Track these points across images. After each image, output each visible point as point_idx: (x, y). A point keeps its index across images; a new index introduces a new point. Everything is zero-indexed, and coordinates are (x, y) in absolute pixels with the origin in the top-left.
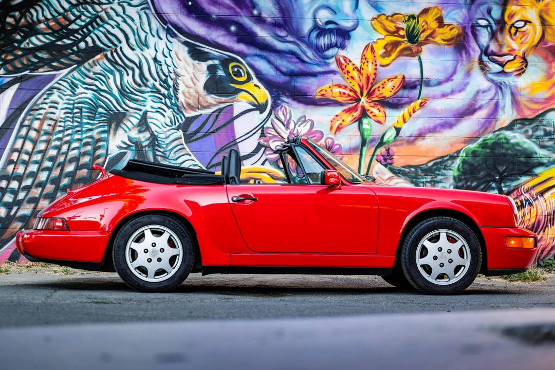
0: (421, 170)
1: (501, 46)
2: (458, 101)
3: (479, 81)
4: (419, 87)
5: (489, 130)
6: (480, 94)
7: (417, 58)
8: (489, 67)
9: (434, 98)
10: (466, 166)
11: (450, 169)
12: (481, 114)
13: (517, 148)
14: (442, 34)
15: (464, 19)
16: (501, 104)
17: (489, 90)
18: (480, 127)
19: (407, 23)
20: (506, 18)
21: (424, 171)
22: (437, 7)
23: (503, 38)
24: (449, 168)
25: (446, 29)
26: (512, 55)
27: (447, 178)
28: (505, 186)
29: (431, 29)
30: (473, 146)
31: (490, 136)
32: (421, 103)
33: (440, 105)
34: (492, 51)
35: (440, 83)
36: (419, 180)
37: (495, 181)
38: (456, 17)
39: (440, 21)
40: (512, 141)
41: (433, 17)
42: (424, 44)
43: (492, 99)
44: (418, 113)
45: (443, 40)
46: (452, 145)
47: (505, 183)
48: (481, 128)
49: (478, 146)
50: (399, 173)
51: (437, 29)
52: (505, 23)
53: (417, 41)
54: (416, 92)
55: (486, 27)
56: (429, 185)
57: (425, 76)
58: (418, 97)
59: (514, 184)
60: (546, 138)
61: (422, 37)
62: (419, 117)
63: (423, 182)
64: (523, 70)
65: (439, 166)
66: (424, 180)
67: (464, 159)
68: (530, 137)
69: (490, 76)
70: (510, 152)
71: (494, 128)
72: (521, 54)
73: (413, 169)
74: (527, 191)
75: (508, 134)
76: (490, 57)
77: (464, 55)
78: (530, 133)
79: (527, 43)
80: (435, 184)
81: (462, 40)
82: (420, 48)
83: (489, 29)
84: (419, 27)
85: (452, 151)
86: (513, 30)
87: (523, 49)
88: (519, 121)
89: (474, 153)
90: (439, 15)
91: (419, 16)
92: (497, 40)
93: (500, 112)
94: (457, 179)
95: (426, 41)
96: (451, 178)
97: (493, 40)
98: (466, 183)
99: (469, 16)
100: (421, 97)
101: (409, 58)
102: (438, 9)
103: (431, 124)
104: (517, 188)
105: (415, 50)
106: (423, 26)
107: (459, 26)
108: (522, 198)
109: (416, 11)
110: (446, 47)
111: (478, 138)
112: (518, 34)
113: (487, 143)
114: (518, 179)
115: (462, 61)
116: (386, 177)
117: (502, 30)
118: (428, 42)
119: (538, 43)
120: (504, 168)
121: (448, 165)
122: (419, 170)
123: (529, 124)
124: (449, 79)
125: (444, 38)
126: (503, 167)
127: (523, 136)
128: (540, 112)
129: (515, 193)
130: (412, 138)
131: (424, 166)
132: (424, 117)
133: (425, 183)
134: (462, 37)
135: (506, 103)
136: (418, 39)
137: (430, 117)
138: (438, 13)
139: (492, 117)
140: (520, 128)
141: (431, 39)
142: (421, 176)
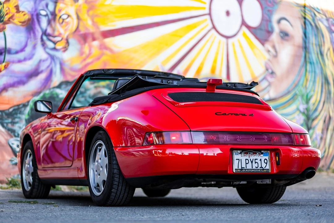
1: (54, 30)
2: (28, 66)
3: (40, 53)
4: (4, 54)
5: (47, 87)
6: (42, 64)
7: (2, 33)
8: (47, 44)
9: (13, 62)
10: (33, 112)
12: (42, 76)
14: (19, 17)
15: (32, 9)
16: (54, 70)
17: (47, 60)
18: (41, 85)
20: (57, 12)
21: (7, 114)
23: (55, 25)
24: (22, 113)
25: (21, 14)
26: (60, 37)
27: (21, 120)
29: (12, 13)
30: (37, 98)
31: (47, 92)
32: (5, 66)
33: (17, 67)
35: (17, 52)
36: (4, 121)
38: (27, 7)
39: (17, 7)
40: (61, 96)
41: (13, 5)
42: (7, 23)
43: (48, 67)
44: (3, 72)
45: (19, 22)
46: (25, 97)
51: (16, 14)
52: (56, 15)
53: (3, 21)
54: (2, 57)
55: (45, 16)
56: (10, 125)
57: (8, 46)
58: (3, 60)
61: (6, 18)
62: (3, 76)
64: (66, 49)
65: (16, 111)
66: (7, 121)
67: (32, 107)
69: (48, 50)
71: (50, 86)
72: (65, 37)
75: (58, 91)
76: (48, 37)
77: (32, 34)
80: (13, 124)
82: (4, 26)
83: (47, 17)
84: (4, 11)
85: (25, 101)
86: (61, 20)
87: (67, 33)
88: (64, 83)
90: (16, 4)
91: (4, 3)
92: (51, 26)
93: (53, 76)
94: (27, 121)
95: (9, 21)
96: (24, 121)
97: (49, 26)
99: (35, 7)
100: (5, 60)
103: (11, 81)
105: (1, 27)
106: (7, 11)
107: (29, 13)
111: (40, 93)
112: (64, 24)
113: (45, 97)
115: (31, 38)
117: (54, 19)
119: (76, 31)
121: (22, 111)
122: (4, 114)
124: (22, 50)
131: (7, 112)
132: (7, 76)
133: (7, 123)
134: (30, 22)
135: (57, 69)
136: (3, 19)
137: (11, 76)
138: (16, 3)
139: (49, 78)
140: (65, 88)
141: (11, 20)
142: (5, 118)
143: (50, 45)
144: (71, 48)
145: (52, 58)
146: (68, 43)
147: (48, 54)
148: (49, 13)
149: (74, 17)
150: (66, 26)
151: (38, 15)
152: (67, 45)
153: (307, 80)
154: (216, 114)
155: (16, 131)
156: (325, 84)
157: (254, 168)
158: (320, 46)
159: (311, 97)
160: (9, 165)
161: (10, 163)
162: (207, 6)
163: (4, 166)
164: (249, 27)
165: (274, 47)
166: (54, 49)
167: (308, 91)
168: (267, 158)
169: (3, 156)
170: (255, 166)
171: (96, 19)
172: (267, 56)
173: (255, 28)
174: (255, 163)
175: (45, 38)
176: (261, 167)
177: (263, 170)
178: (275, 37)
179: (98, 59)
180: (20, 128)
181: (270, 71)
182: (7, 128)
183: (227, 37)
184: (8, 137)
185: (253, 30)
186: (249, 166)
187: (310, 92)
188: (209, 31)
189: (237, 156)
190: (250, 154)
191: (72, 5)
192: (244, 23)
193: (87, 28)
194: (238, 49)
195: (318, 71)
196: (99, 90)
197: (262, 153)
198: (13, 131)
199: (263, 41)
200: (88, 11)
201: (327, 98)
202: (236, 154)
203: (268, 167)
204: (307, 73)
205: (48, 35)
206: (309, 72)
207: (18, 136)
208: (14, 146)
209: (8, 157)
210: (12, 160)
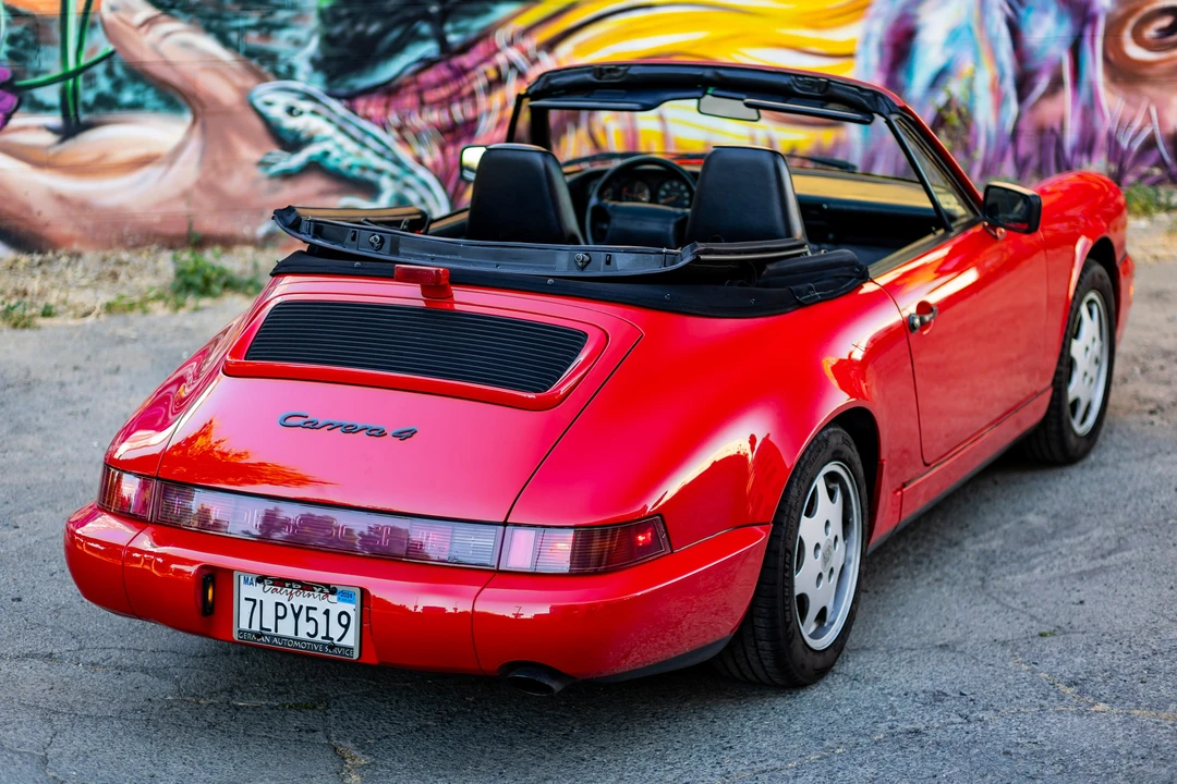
27: (301, 16)
28: (456, 31)
36: (227, 24)
37: (427, 17)
47: (455, 21)
50: (172, 7)
56: (253, 35)
59: (478, 24)
63: (237, 29)
66: (241, 23)
74: (511, 43)
80: (269, 31)
94: (329, 18)
96: (313, 16)
98: (354, 24)
104: (485, 34)
108: (500, 59)
114: (487, 11)
116: (139, 18)
129: (481, 48)
133: (241, 31)
142: (230, 10)
155: (282, 57)
160: (255, 182)
161: (259, 173)
163: (236, 185)
169: (228, 149)
180: (297, 43)
182: (242, 48)
184: (250, 82)
198: (270, 58)
207: (290, 73)
208: (277, 112)
209: (248, 153)
210: (269, 159)
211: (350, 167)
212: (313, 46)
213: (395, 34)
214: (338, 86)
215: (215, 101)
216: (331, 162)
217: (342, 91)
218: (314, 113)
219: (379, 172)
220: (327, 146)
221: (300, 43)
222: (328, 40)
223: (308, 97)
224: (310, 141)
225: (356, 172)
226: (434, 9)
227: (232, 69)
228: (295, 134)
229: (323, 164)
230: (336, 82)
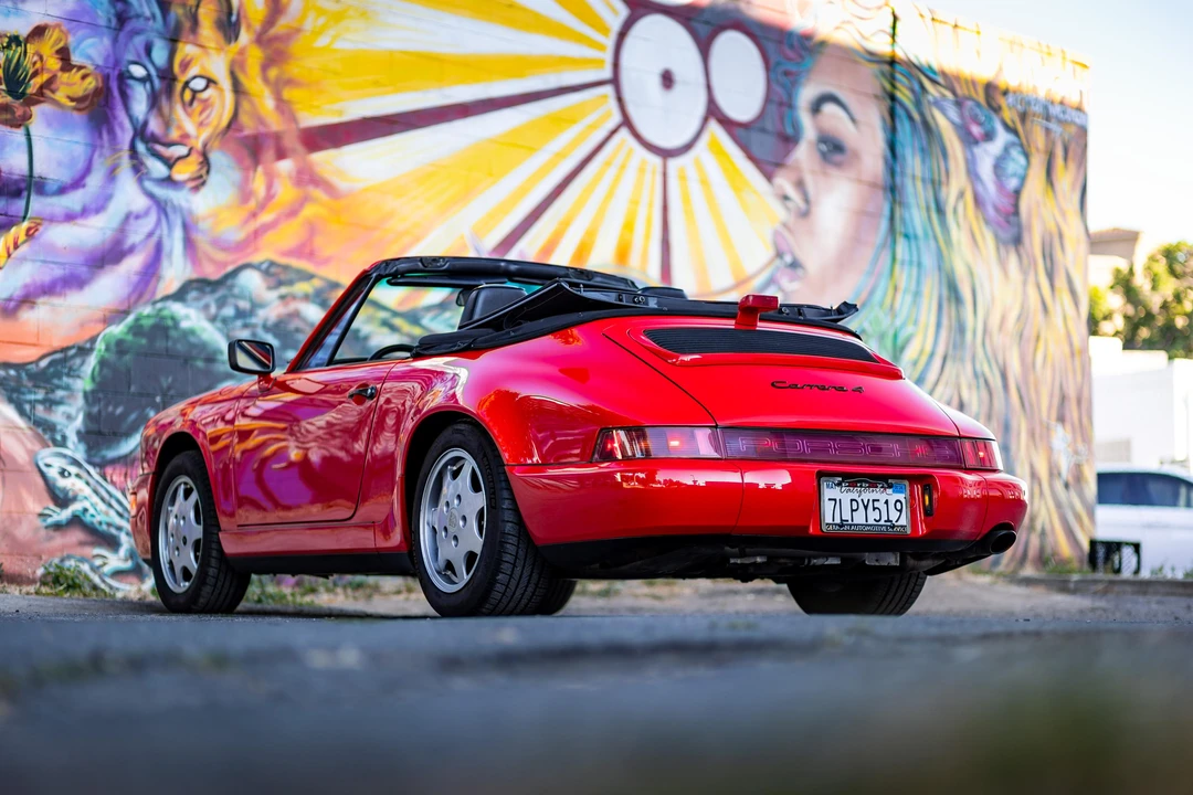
0: (27, 374)
1: (167, 124)
2: (93, 232)
3: (129, 195)
4: (25, 194)
5: (147, 296)
6: (132, 221)
7: (21, 131)
8: (147, 168)
9: (52, 219)
10: (105, 371)
11: (79, 377)
12: (133, 264)
13: (192, 339)
14: (68, 85)
15: (106, 59)
16: (166, 245)
17: (147, 213)
18: (131, 289)
19: (6, 52)
20: (176, 69)
21: (31, 376)
22: (58, 26)
23: (171, 108)
24: (76, 373)
25: (75, 76)
26: (185, 145)
27: (72, 395)
29: (49, 71)
30: (118, 330)
31: (147, 310)
32: (29, 229)
34: (153, 135)
35: (62, 190)
36: (23, 397)
37: (154, 406)
38: (93, 52)
39: (64, 54)
40: (184, 325)
41: (52, 47)
42: (37, 102)
43: (150, 235)
44: (24, 249)
45: (69, 97)
46: (82, 325)
48: (134, 291)
49: (125, 330)
51: (60, 74)
52: (174, 79)
53: (23, 93)
54: (22, 203)
55: (142, 80)
56: (40, 408)
57: (37, 170)
58: (22, 214)
60: (239, 323)
61: (32, 87)
62: (23, 259)
63: (30, 402)
64: (201, 181)
65: (59, 367)
66: (32, 397)
67: (102, 357)
68: (213, 319)
69: (149, 185)
70: (179, 347)
71: (154, 293)
72: (199, 145)
73: (12, 372)
75: (177, 308)
76: (150, 145)
77: (105, 136)
78: (213, 309)
79: (207, 125)
80: (51, 406)
81: (103, 103)
82: (27, 109)
83: (148, 85)
84: (27, 63)
85: (81, 338)
86: (188, 95)
87: (205, 134)
88: (195, 285)
89: (120, 347)
90: (61, 45)
91: (27, 40)
92: (160, 111)
93: (165, 263)
94: (90, 399)
95: (41, 96)
96: (80, 397)
97: (155, 111)
98: (107, 406)
99: (114, 53)
100: (29, 216)
101: (9, 129)
102: (61, 31)
103: (46, 275)
105: (19, 112)
106: (35, 63)
107: (97, 72)
109: (22, 28)
110: (75, 114)
111: (126, 313)
112: (195, 104)
113: (141, 326)
115: (102, 147)
117: (169, 91)
118: (42, 99)
119: (229, 126)
120: (170, 380)
121: (75, 367)
122: (24, 375)
123: (213, 291)
124: (78, 183)
125: (71, 95)
126: (167, 378)
127: (202, 316)
128: (230, 268)
130: (12, 304)
131: (32, 367)
132: (33, 261)
133: (33, 403)
134: (102, 97)
135: (175, 243)
136: (25, 89)
137: (44, 262)
138: (61, 40)
139: (151, 271)
140: (197, 299)
141: (47, 92)
142: (26, 387)
143: (157, 168)
144: (214, 179)
145: (162, 207)
146: (206, 162)
147: (151, 196)
148: (153, 72)
149: (226, 84)
150: (201, 113)
151: (124, 78)
152: (204, 171)
153: (896, 289)
154: (773, 384)
155: (59, 427)
156: (949, 300)
157: (871, 521)
158: (935, 184)
159: (908, 341)
161: (39, 522)
162: (608, 56)
163: (23, 532)
164: (728, 124)
165: (800, 185)
166: (169, 181)
167: (898, 323)
168: (901, 497)
169: (20, 501)
170: (873, 516)
171: (287, 94)
172: (780, 213)
173: (745, 126)
174: (874, 509)
175: (141, 147)
176: (888, 521)
177: (893, 527)
178: (803, 154)
179: (292, 213)
180: (69, 417)
181: (788, 259)
183: (666, 154)
184: (36, 447)
185: (740, 132)
186: (859, 518)
187: (904, 324)
188: (614, 132)
189: (830, 492)
190: (861, 486)
191: (220, 49)
192: (713, 111)
193: (261, 121)
194: (695, 189)
195: (929, 261)
196: (293, 306)
197: (890, 486)
198: (50, 428)
199: (768, 168)
200: (265, 68)
201: (955, 347)
202: (828, 486)
203: (903, 521)
204: (897, 267)
205: (151, 140)
206: (903, 263)
207: (63, 443)
208: (53, 473)
209: (34, 506)
210: (47, 512)
211: (100, 523)
212: (79, 422)
213: (133, 416)
214: (95, 456)
215: (13, 459)
216: (88, 519)
217: (97, 460)
218: (78, 476)
219: (119, 528)
220: (87, 504)
221: (71, 417)
222: (89, 417)
223: (75, 462)
224: (74, 499)
225: (104, 527)
226: (158, 399)
227: (24, 434)
228: (65, 492)
229: (83, 518)
230: (93, 452)
